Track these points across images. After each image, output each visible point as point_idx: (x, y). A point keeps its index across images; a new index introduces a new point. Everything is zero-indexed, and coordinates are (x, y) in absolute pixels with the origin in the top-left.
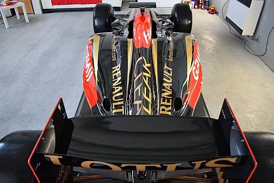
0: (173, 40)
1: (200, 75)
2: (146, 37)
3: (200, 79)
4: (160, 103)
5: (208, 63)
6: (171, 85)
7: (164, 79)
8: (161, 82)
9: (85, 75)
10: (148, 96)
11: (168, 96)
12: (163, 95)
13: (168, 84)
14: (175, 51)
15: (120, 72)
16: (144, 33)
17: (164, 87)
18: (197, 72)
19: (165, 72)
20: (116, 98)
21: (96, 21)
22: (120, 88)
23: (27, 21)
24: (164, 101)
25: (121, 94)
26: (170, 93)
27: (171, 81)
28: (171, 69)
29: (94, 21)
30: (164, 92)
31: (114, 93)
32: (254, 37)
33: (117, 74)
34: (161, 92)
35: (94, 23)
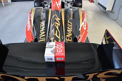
0: (73, 11)
1: (87, 27)
2: (57, 5)
3: (87, 29)
4: (65, 40)
5: (90, 23)
6: (71, 31)
7: (68, 28)
8: (66, 29)
9: (27, 27)
10: (58, 35)
11: (70, 36)
12: (67, 36)
13: (70, 30)
14: (74, 15)
15: (44, 24)
16: (57, 2)
17: (68, 32)
18: (85, 26)
19: (68, 24)
20: (41, 38)
21: (35, 4)
22: (44, 32)
23: (4, 5)
24: (68, 39)
25: (44, 35)
26: (71, 35)
27: (71, 29)
28: (72, 23)
29: (34, 4)
30: (68, 34)
31: (40, 35)
32: (112, 11)
33: (42, 26)
34: (66, 34)
35: (35, 5)
